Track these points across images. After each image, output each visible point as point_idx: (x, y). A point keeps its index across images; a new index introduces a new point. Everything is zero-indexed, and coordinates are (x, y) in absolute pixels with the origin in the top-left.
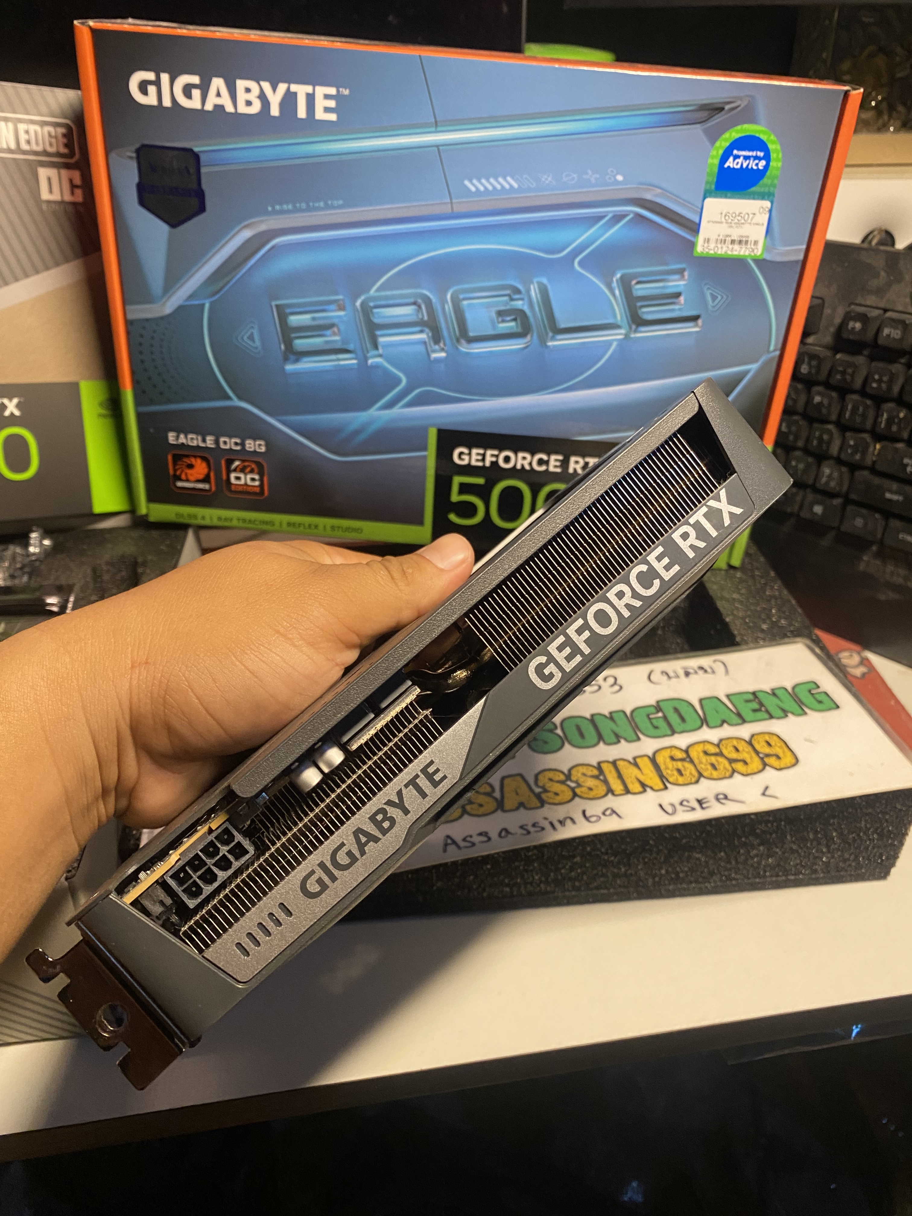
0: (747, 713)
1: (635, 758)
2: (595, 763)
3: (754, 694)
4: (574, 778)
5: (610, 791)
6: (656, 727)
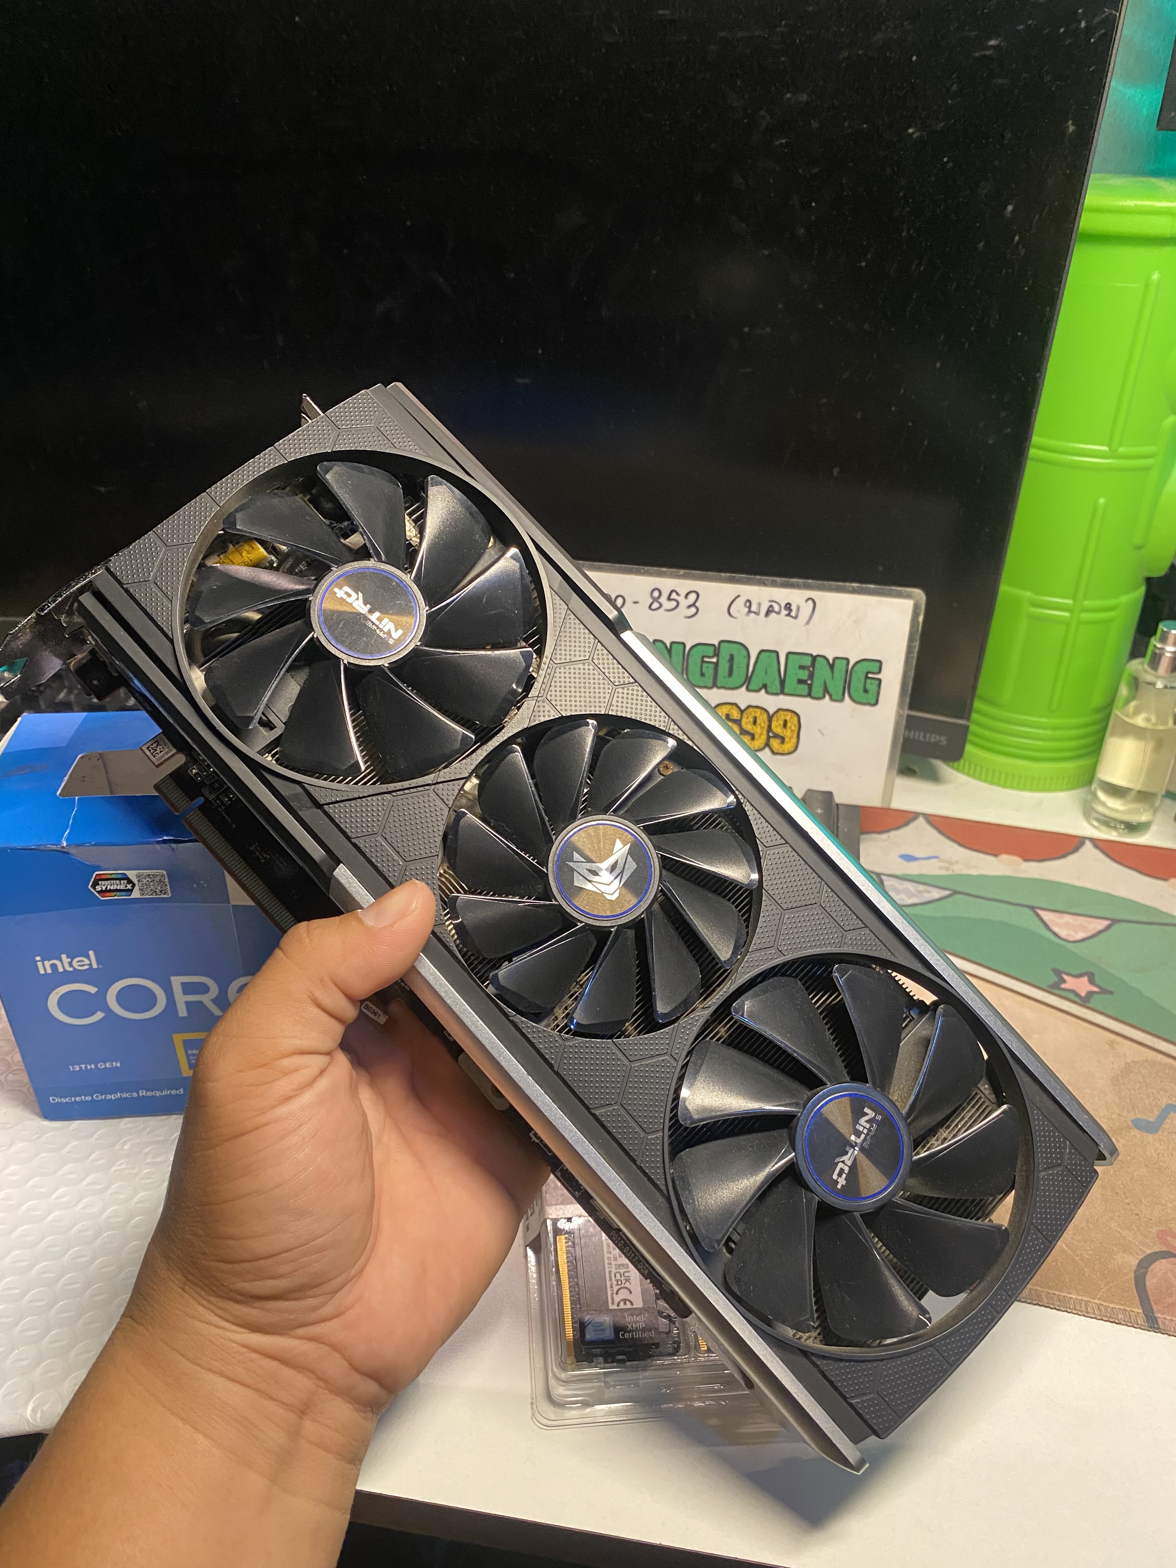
3: (815, 658)
6: (702, 674)
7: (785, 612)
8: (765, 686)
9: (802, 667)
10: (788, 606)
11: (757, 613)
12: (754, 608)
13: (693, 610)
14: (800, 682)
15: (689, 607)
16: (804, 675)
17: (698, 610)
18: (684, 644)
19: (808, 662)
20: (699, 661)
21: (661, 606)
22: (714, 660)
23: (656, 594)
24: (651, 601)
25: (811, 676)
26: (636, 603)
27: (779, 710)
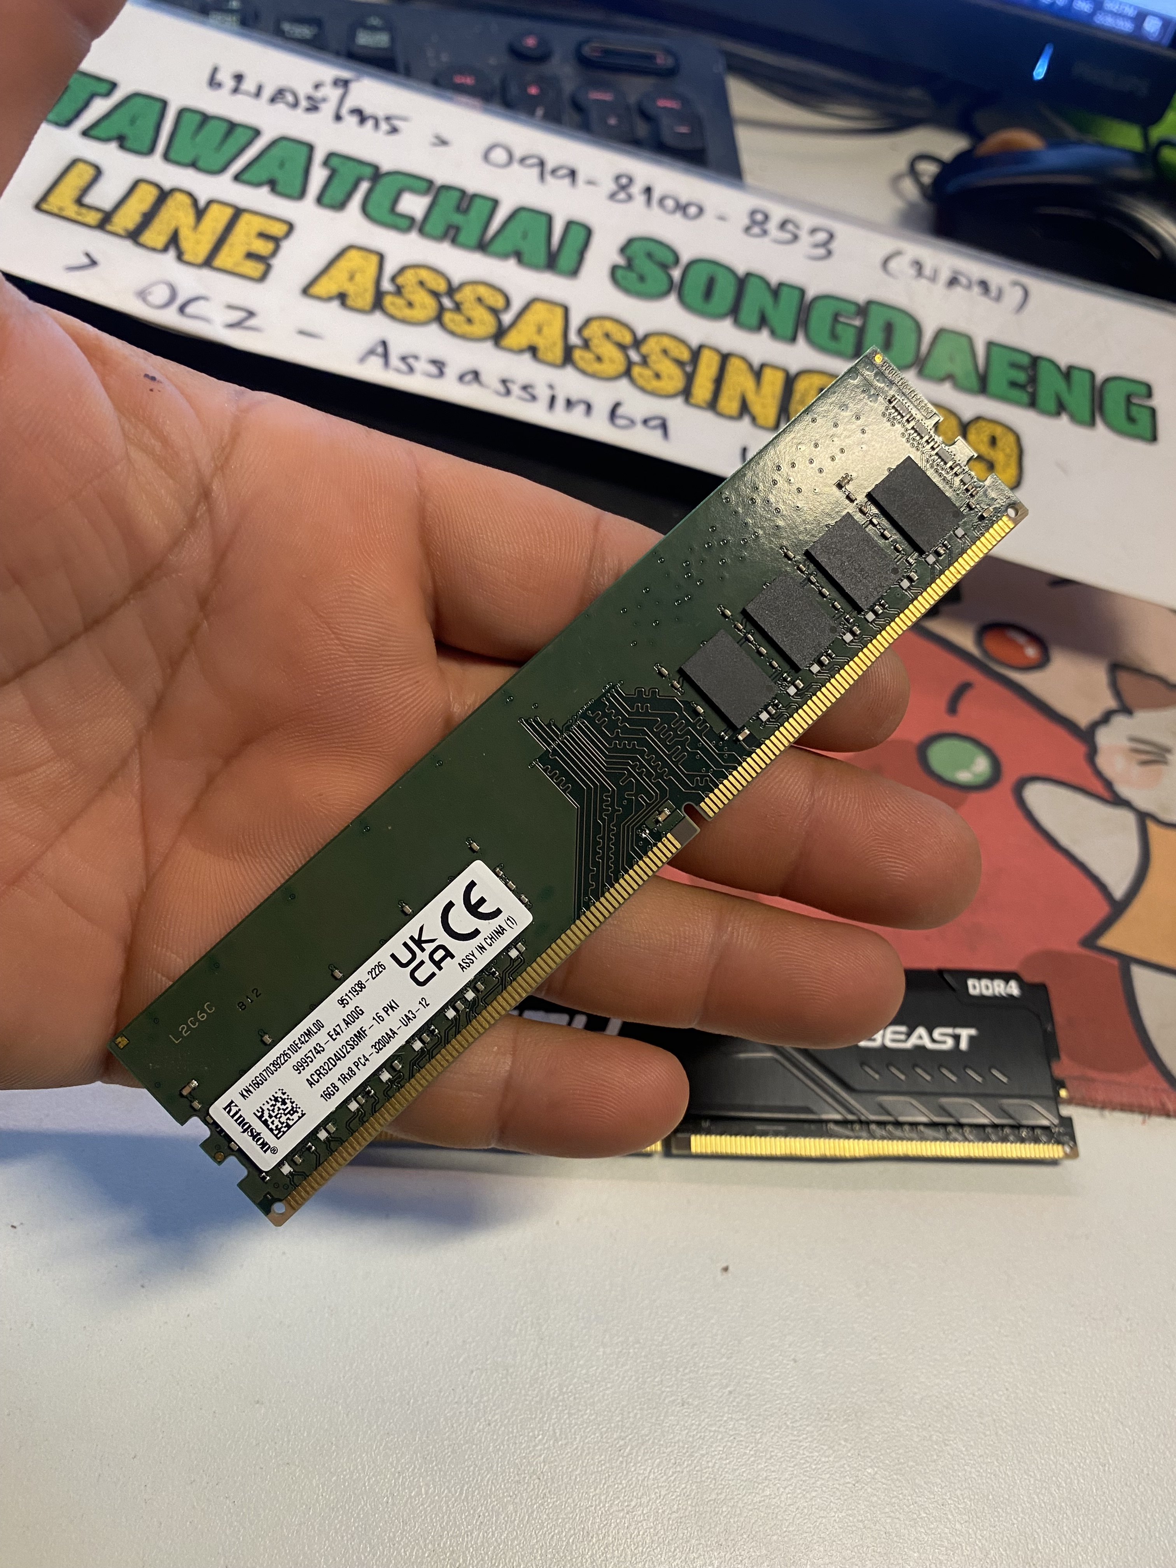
0: (997, 381)
1: (763, 366)
2: (694, 343)
3: (1035, 361)
4: (645, 349)
5: (686, 393)
6: (834, 336)
7: (976, 290)
8: (949, 377)
9: (1014, 366)
10: (984, 285)
11: (933, 279)
12: (927, 271)
13: (822, 251)
14: (1014, 384)
15: (816, 246)
16: (1021, 377)
17: (829, 253)
18: (802, 292)
19: (1025, 361)
20: (829, 320)
21: (765, 232)
22: (857, 322)
23: (759, 217)
24: (746, 221)
25: (1033, 380)
26: (722, 218)
27: (978, 419)
